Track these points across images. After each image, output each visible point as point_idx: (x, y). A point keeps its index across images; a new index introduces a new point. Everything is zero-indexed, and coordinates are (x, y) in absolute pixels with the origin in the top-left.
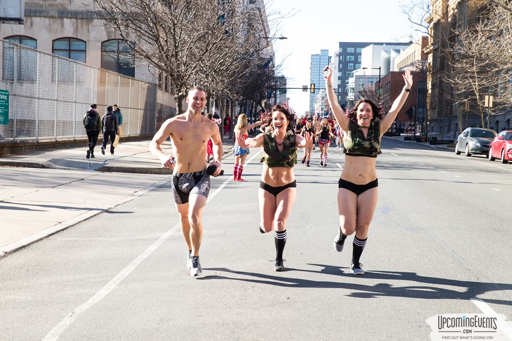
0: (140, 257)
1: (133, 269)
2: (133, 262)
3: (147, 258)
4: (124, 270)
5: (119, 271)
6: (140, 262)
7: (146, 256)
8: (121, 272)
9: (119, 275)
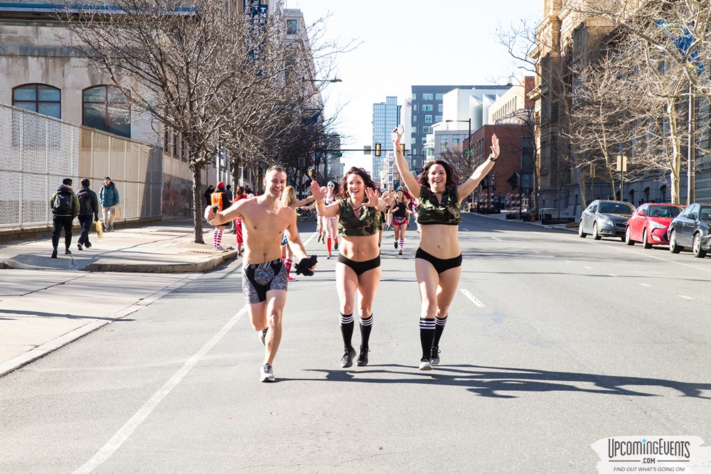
0: (158, 393)
1: (150, 411)
2: (149, 401)
3: (168, 395)
4: (137, 413)
5: (130, 415)
6: (159, 400)
7: (168, 392)
8: (134, 417)
9: (131, 420)
